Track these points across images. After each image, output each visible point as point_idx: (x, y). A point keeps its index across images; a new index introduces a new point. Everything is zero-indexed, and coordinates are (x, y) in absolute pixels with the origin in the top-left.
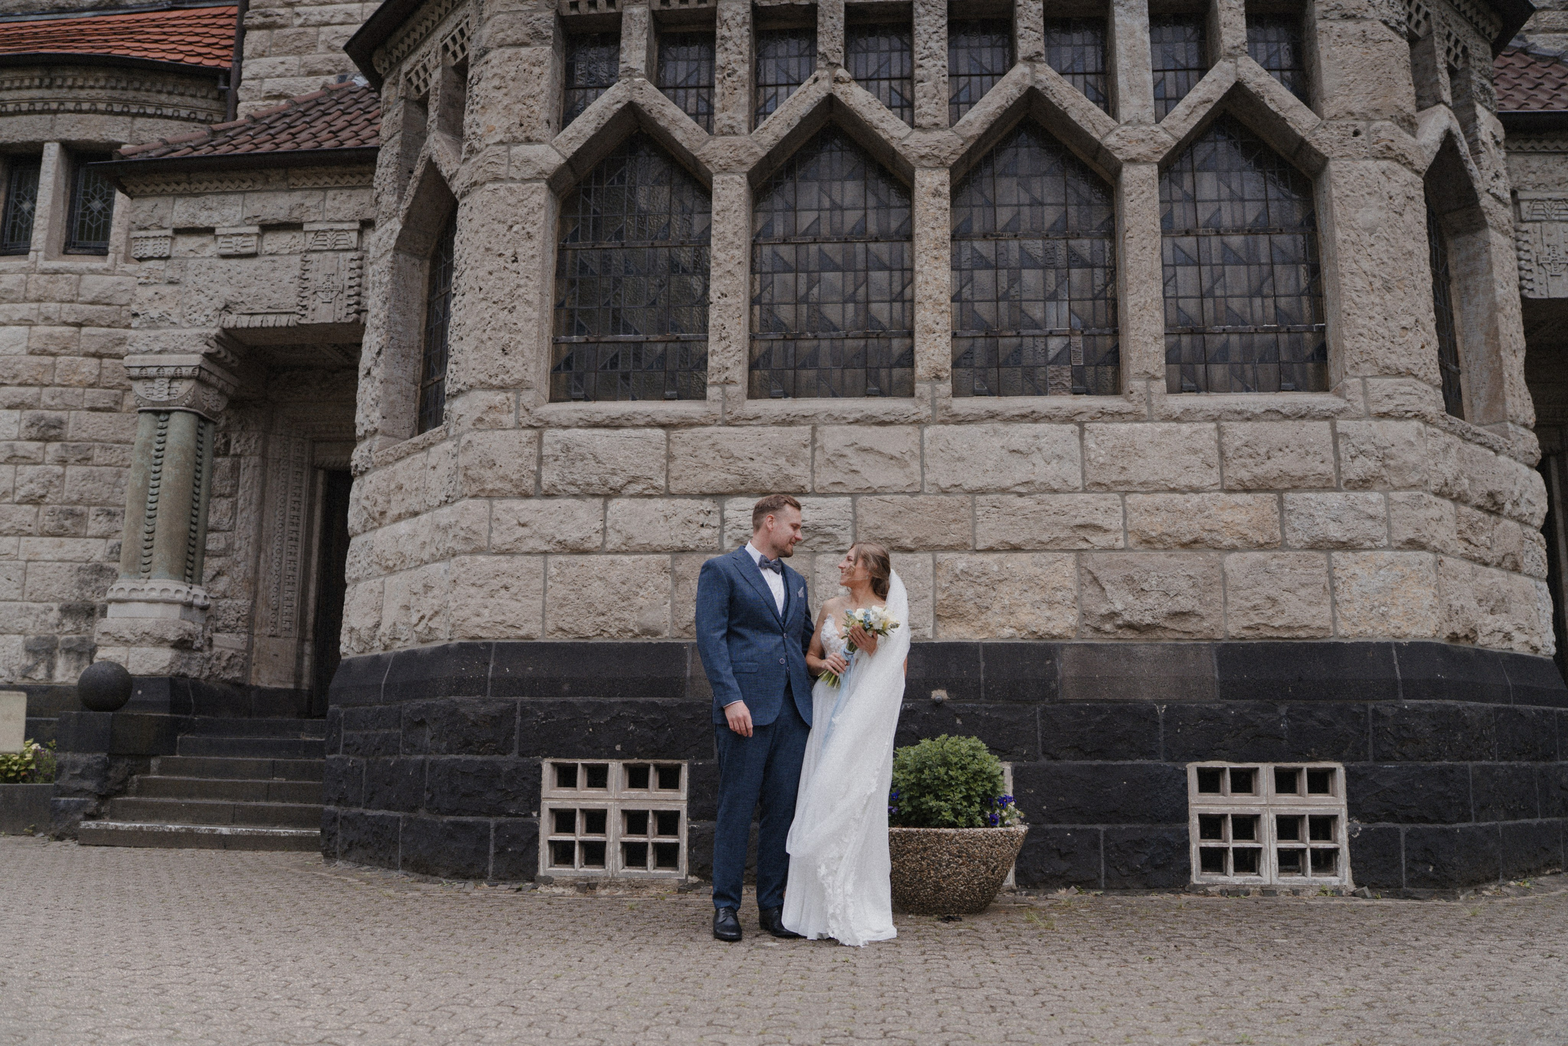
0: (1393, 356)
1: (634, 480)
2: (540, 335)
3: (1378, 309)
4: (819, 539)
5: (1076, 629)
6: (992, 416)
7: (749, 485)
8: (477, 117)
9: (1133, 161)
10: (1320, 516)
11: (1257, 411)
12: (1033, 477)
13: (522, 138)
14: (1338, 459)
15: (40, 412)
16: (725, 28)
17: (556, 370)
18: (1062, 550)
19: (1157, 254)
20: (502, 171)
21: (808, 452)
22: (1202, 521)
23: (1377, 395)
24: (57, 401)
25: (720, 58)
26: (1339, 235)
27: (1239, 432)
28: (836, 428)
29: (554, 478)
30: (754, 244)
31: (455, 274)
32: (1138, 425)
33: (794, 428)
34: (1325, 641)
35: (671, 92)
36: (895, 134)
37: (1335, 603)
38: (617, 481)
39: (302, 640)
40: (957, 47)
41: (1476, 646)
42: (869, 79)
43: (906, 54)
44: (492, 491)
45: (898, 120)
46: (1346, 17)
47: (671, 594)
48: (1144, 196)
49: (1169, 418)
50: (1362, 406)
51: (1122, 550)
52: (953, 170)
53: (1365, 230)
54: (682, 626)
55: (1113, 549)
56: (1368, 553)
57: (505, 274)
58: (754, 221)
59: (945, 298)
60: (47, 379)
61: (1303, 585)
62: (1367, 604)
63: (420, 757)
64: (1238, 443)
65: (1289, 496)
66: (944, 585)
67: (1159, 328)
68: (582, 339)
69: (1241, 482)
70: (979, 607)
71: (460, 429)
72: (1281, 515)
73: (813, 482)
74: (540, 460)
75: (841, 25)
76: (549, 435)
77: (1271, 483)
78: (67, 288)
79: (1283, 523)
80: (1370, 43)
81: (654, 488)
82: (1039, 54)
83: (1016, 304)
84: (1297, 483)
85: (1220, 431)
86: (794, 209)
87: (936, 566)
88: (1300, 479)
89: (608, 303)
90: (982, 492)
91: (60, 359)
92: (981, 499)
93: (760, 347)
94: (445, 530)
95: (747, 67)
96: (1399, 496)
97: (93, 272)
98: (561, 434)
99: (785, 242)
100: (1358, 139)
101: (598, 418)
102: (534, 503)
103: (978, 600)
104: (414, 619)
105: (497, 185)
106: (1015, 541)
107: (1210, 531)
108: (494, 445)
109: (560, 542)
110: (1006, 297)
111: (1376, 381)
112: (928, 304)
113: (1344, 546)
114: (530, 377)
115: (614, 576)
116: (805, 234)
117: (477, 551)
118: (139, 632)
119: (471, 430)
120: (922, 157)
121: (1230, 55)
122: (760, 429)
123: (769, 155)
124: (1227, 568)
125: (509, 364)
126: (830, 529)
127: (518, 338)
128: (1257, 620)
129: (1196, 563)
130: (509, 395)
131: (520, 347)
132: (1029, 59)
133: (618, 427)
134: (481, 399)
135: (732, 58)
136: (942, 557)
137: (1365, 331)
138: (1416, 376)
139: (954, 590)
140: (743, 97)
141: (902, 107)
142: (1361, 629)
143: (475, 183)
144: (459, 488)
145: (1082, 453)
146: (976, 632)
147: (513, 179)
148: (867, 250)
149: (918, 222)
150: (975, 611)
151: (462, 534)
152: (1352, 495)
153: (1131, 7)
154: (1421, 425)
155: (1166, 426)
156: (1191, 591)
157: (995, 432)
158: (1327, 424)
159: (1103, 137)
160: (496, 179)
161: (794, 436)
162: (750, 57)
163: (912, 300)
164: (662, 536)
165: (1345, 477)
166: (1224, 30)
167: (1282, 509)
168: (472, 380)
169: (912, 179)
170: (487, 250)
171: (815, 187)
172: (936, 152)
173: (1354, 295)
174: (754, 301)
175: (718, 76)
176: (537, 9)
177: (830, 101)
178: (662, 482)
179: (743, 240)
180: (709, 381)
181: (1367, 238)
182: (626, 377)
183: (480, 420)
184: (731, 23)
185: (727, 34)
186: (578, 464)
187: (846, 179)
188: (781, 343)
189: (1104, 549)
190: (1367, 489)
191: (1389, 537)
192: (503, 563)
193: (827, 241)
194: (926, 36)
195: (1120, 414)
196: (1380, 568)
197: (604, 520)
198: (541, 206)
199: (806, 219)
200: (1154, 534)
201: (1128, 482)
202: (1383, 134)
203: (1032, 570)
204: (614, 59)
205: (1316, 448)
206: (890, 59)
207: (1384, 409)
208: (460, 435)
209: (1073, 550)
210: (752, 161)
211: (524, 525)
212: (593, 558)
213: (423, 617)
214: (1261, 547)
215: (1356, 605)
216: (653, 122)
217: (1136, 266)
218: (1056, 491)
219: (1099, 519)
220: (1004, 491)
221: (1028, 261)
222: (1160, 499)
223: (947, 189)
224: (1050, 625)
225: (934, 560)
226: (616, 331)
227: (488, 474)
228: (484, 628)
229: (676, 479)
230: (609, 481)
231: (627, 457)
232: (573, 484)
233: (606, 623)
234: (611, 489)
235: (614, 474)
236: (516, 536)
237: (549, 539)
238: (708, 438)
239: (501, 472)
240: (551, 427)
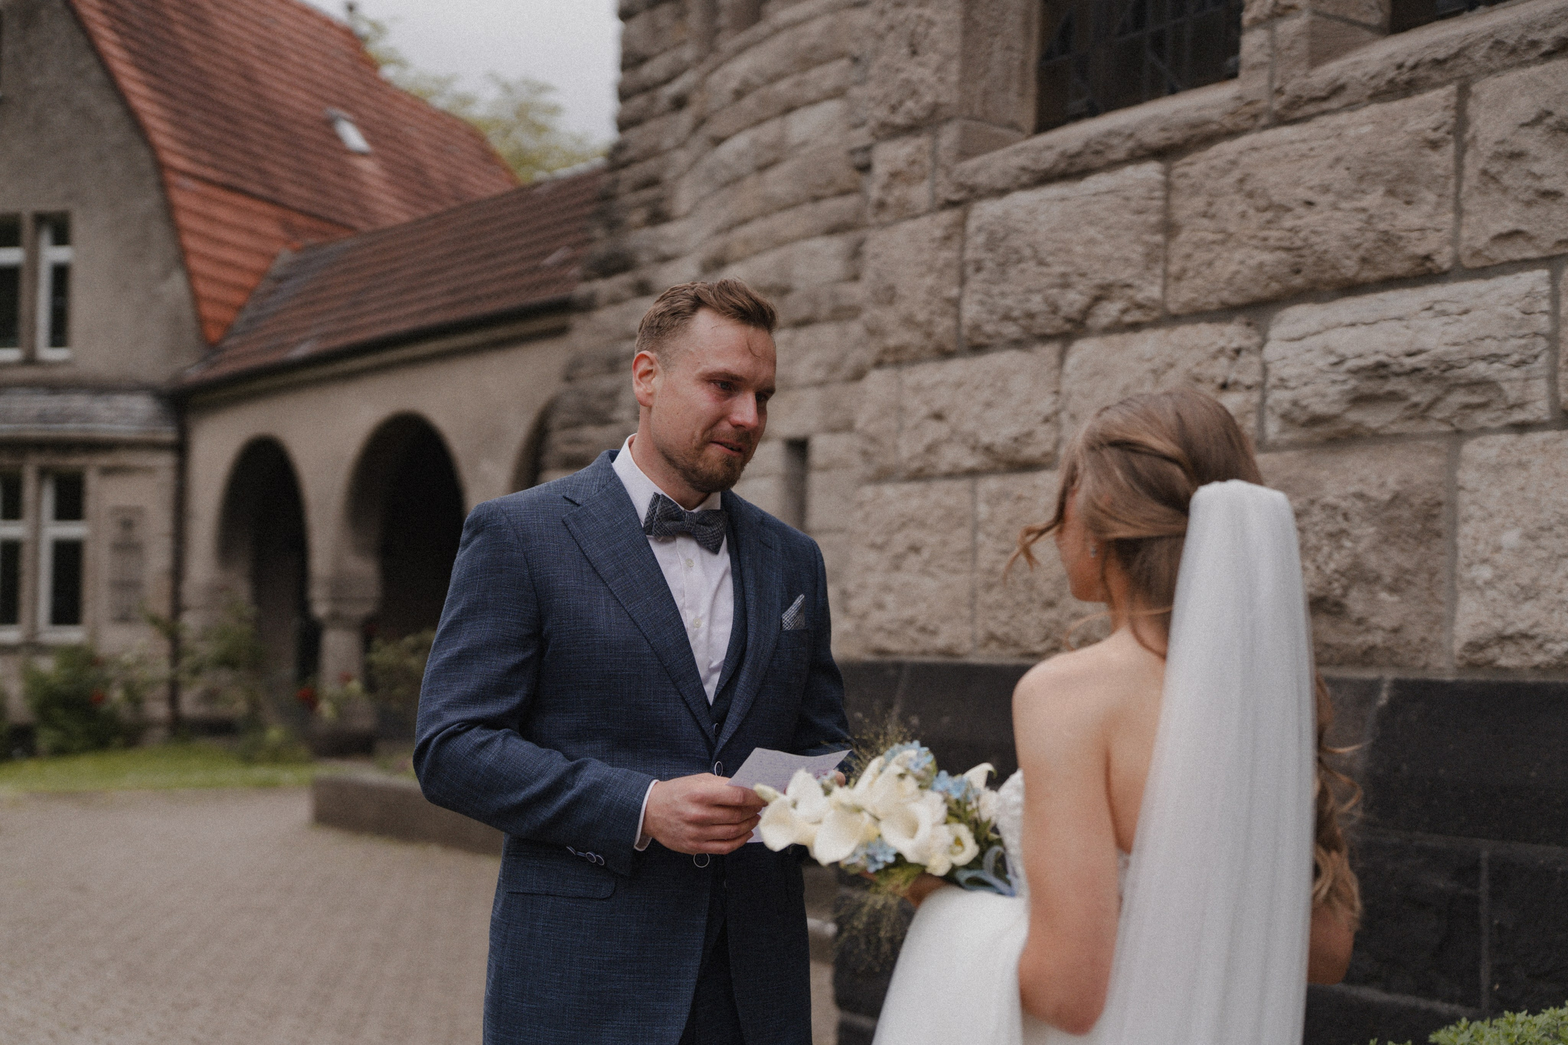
1: (1104, 293)
4: (1459, 397)
7: (1309, 273)
21: (1443, 159)
28: (1512, 78)
29: (979, 309)
33: (1417, 100)
38: (1074, 300)
44: (898, 349)
73: (1454, 240)
74: (961, 274)
76: (974, 216)
81: (1140, 306)
98: (993, 210)
101: (1048, 159)
102: (956, 368)
108: (895, 255)
109: (988, 449)
114: (950, 96)
117: (883, 476)
122: (1343, 118)
125: (919, 75)
126: (1481, 369)
127: (930, 12)
130: (922, 140)
131: (932, 32)
133: (1083, 173)
134: (885, 160)
161: (1413, 125)
180: (1245, 18)
183: (881, 205)
186: (1013, 272)
192: (913, 498)
197: (1058, 392)
211: (938, 416)
227: (888, 317)
228: (890, 633)
229: (1178, 278)
230: (1062, 303)
231: (1092, 241)
232: (1007, 317)
233: (1058, 623)
234: (1068, 320)
235: (1066, 285)
236: (927, 440)
237: (971, 441)
238: (1234, 163)
239: (903, 308)
240: (980, 197)
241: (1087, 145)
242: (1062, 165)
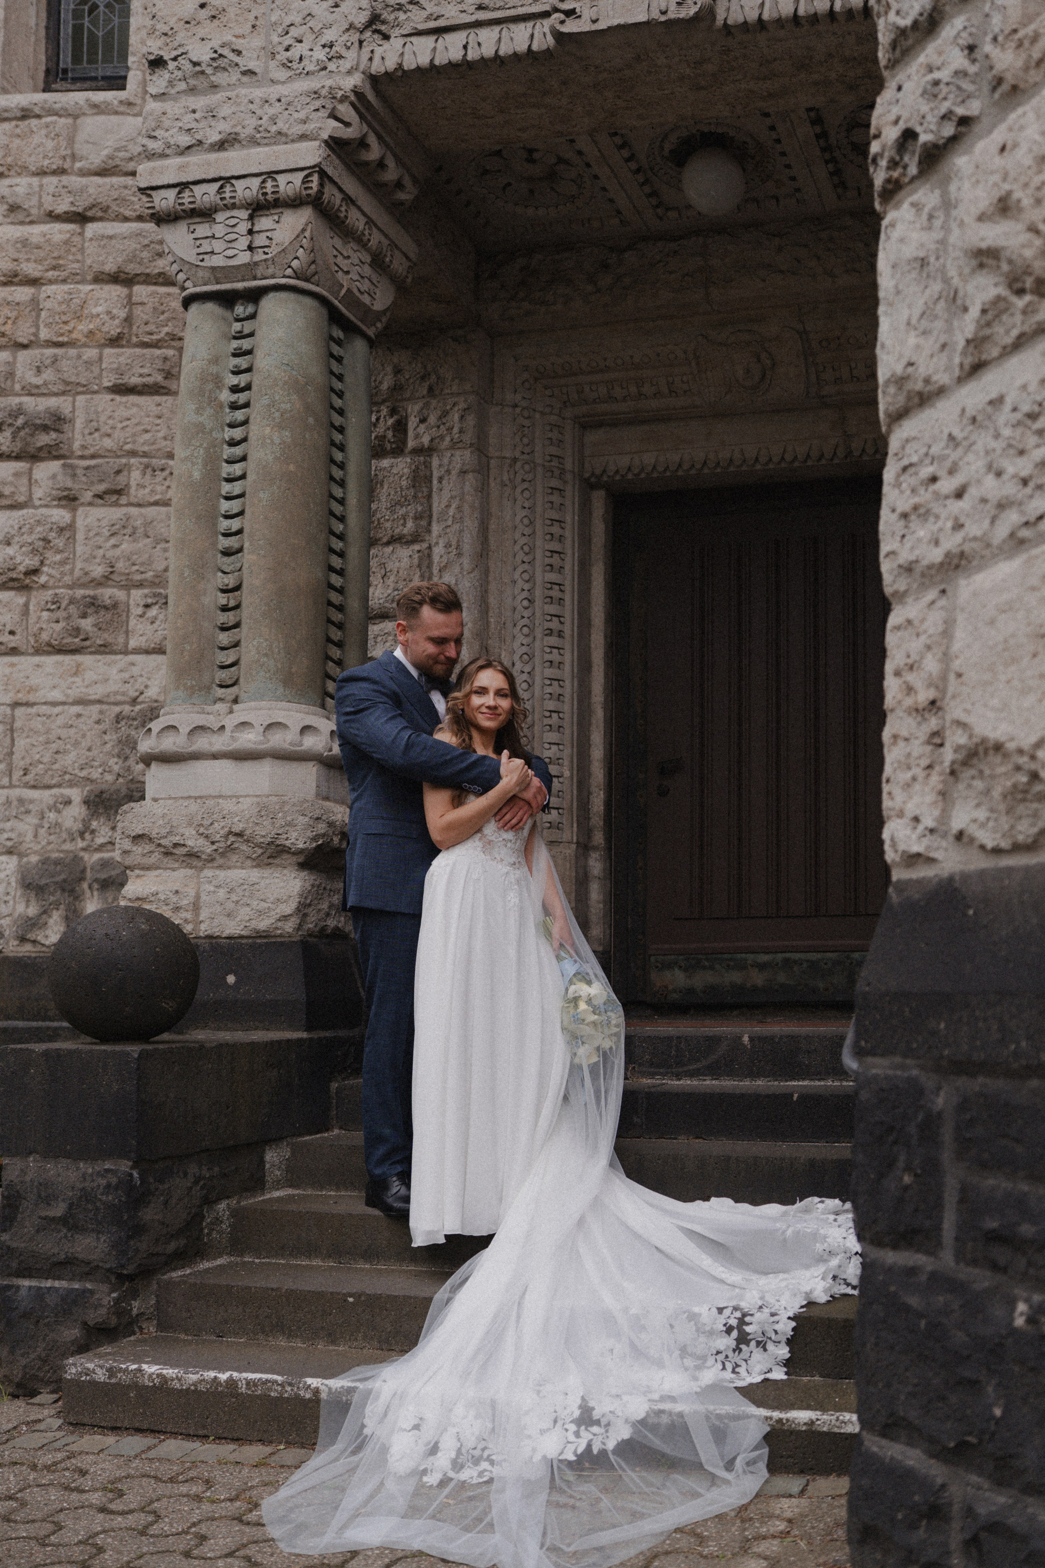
15: (15, 401)
24: (48, 375)
39: (584, 847)
60: (23, 334)
78: (50, 144)
91: (50, 289)
97: (97, 109)
118: (218, 830)
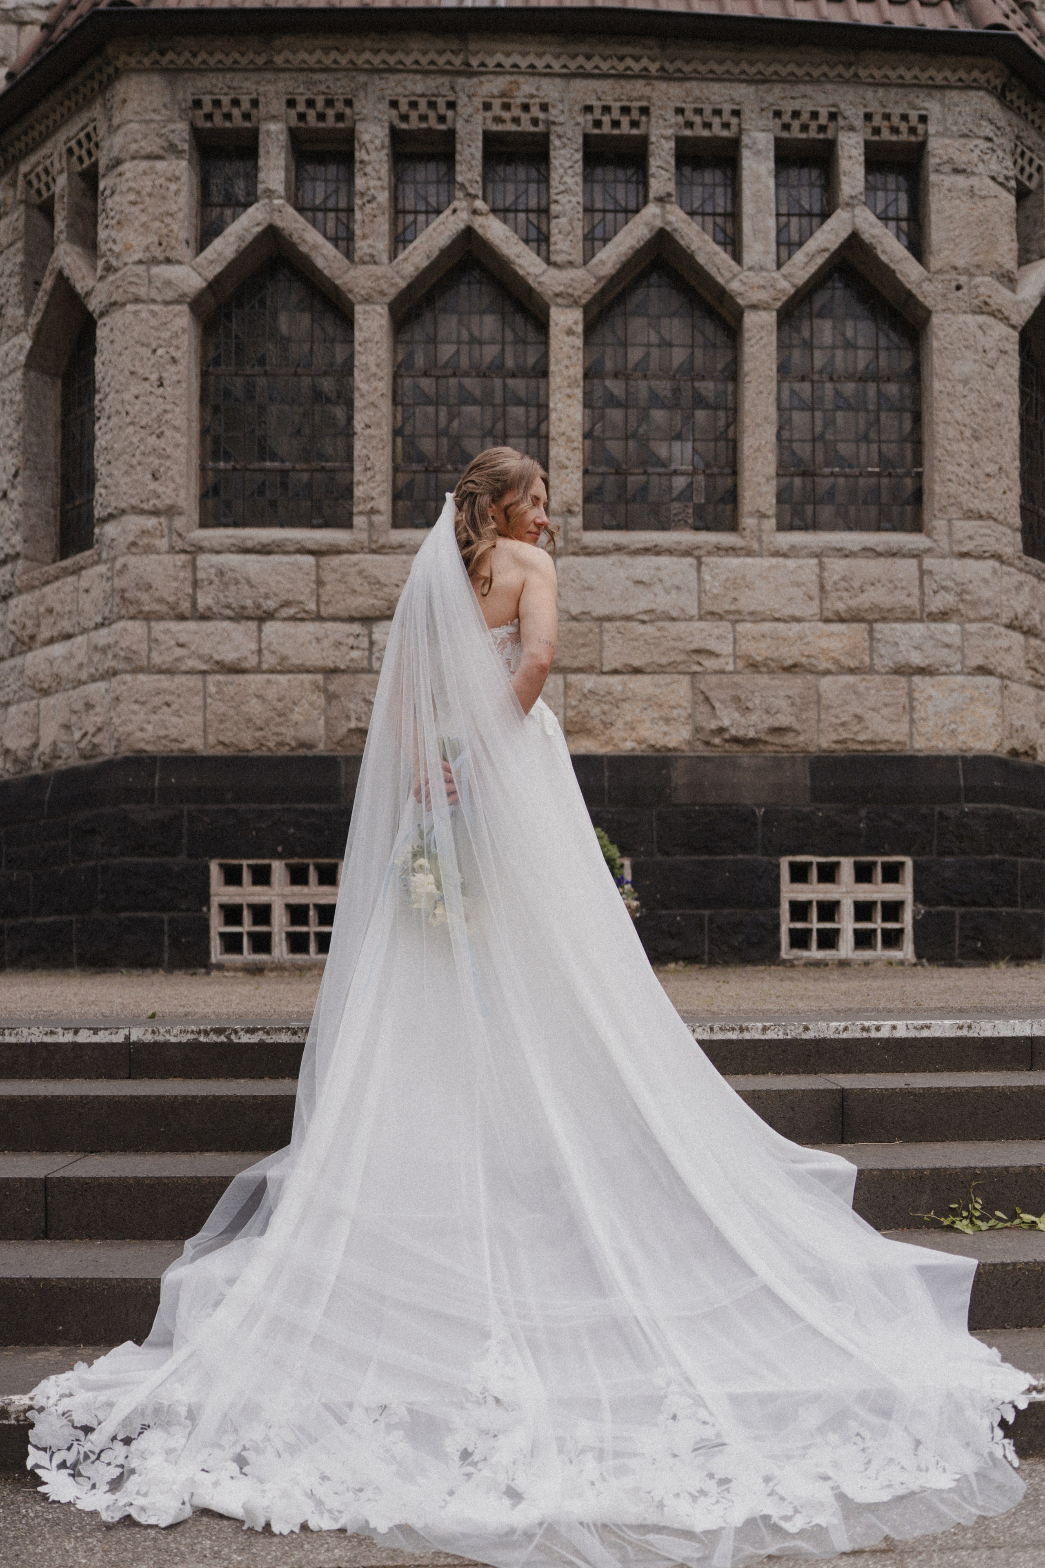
0: (976, 501)
1: (287, 604)
2: (189, 462)
3: (966, 456)
5: (689, 743)
6: (619, 549)
8: (114, 234)
9: (754, 307)
10: (904, 644)
11: (855, 549)
12: (654, 606)
13: (161, 258)
14: (923, 593)
16: (363, 152)
17: (204, 496)
18: (679, 673)
19: (772, 398)
20: (142, 292)
22: (802, 647)
23: (959, 535)
25: (360, 183)
26: (937, 385)
27: (837, 567)
29: (210, 601)
30: (396, 376)
31: (98, 397)
32: (749, 560)
34: (902, 754)
35: (310, 214)
36: (532, 270)
37: (912, 721)
38: (271, 604)
40: (593, 181)
41: (1036, 762)
42: (506, 210)
43: (543, 186)
44: (149, 613)
45: (534, 255)
46: (957, 171)
47: (325, 711)
48: (763, 342)
49: (777, 554)
50: (945, 544)
51: (731, 673)
52: (586, 309)
53: (960, 381)
54: (335, 740)
55: (723, 672)
56: (942, 678)
57: (151, 399)
58: (395, 352)
59: (577, 435)
61: (886, 705)
62: (940, 723)
63: (92, 863)
64: (836, 577)
65: (878, 626)
66: (574, 703)
67: (771, 470)
68: (229, 466)
69: (837, 613)
70: (603, 723)
71: (112, 553)
72: (871, 645)
74: (195, 584)
75: (479, 155)
76: (203, 560)
77: (863, 614)
79: (872, 649)
80: (976, 198)
81: (306, 612)
82: (669, 195)
83: (644, 443)
84: (886, 615)
85: (822, 567)
86: (433, 341)
87: (567, 686)
88: (889, 610)
89: (253, 430)
90: (609, 619)
92: (607, 625)
93: (402, 479)
94: (104, 650)
95: (386, 194)
96: (973, 627)
98: (215, 559)
99: (426, 374)
100: (959, 293)
101: (249, 544)
102: (192, 625)
103: (603, 717)
104: (77, 735)
105: (139, 307)
106: (637, 663)
107: (808, 656)
108: (149, 569)
109: (217, 662)
110: (634, 435)
111: (958, 524)
112: (561, 441)
113: (922, 671)
114: (181, 502)
115: (271, 694)
116: (445, 367)
117: (138, 670)
119: (124, 554)
120: (557, 295)
121: (848, 204)
122: (404, 557)
123: (410, 287)
124: (821, 690)
125: (160, 490)
127: (168, 463)
128: (845, 735)
129: (795, 684)
130: (162, 519)
131: (170, 473)
132: (660, 200)
133: (269, 553)
134: (134, 523)
135: (372, 183)
136: (573, 678)
137: (953, 477)
138: (995, 520)
139: (582, 708)
140: (383, 225)
141: (538, 241)
142: (934, 743)
143: (115, 304)
144: (115, 609)
145: (699, 584)
146: (602, 746)
147: (154, 301)
148: (505, 385)
149: (552, 360)
150: (601, 727)
151: (122, 653)
152: (933, 626)
153: (758, 153)
154: (997, 564)
155: (774, 561)
156: (790, 709)
157: (621, 563)
158: (914, 562)
159: (728, 281)
160: (137, 300)
162: (390, 185)
163: (547, 437)
164: (315, 656)
165: (926, 610)
166: (843, 178)
167: (872, 638)
168: (123, 505)
169: (547, 316)
170: (132, 373)
171: (454, 319)
172: (570, 291)
173: (946, 443)
174: (397, 432)
175: (358, 201)
176: (170, 120)
177: (469, 234)
178: (312, 606)
179: (386, 372)
180: (355, 510)
181: (960, 388)
182: (273, 504)
183: (134, 544)
184: (370, 146)
185: (366, 158)
186: (233, 588)
187: (482, 313)
188: (422, 476)
189: (715, 672)
190: (945, 621)
191: (962, 663)
192: (164, 682)
193: (466, 374)
194: (561, 171)
195: (733, 549)
196: (953, 690)
197: (260, 641)
198: (184, 331)
199: (446, 352)
200: (759, 658)
201: (739, 612)
202: (982, 290)
203: (651, 690)
204: (252, 177)
205: (904, 584)
206: (527, 191)
207: (964, 549)
208: (114, 559)
209: (689, 673)
210: (393, 292)
211: (181, 645)
212: (250, 677)
213: (85, 734)
214: (852, 671)
215: (931, 723)
216: (293, 246)
217: (752, 410)
218: (673, 619)
219: (712, 645)
220: (628, 618)
221: (655, 400)
222: (766, 627)
223: (580, 329)
224: (667, 739)
225: (565, 682)
226: (264, 460)
227: (144, 597)
228: (148, 742)
229: (327, 604)
230: (264, 605)
231: (279, 582)
232: (228, 606)
233: (264, 737)
234: (265, 612)
235: (267, 597)
236: (175, 656)
237: (207, 658)
238: (356, 564)
239: (157, 594)
240: (204, 552)
241: (273, 542)
242: (259, 547)
